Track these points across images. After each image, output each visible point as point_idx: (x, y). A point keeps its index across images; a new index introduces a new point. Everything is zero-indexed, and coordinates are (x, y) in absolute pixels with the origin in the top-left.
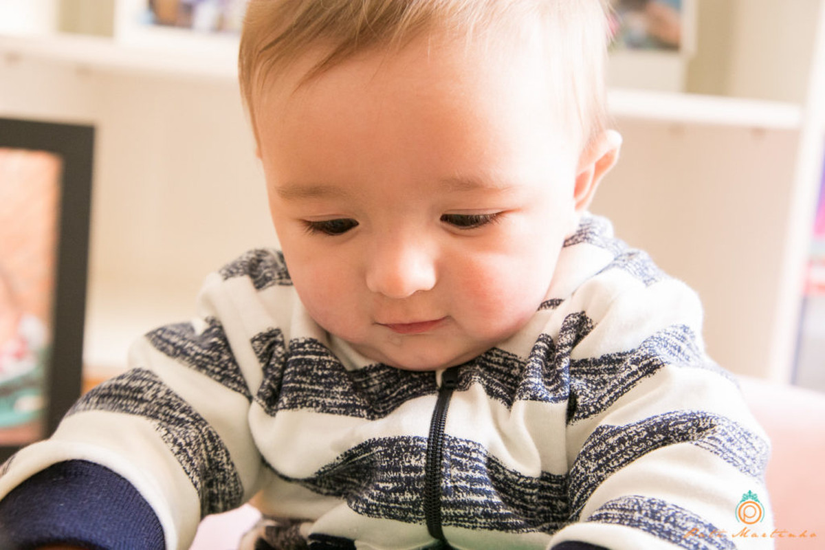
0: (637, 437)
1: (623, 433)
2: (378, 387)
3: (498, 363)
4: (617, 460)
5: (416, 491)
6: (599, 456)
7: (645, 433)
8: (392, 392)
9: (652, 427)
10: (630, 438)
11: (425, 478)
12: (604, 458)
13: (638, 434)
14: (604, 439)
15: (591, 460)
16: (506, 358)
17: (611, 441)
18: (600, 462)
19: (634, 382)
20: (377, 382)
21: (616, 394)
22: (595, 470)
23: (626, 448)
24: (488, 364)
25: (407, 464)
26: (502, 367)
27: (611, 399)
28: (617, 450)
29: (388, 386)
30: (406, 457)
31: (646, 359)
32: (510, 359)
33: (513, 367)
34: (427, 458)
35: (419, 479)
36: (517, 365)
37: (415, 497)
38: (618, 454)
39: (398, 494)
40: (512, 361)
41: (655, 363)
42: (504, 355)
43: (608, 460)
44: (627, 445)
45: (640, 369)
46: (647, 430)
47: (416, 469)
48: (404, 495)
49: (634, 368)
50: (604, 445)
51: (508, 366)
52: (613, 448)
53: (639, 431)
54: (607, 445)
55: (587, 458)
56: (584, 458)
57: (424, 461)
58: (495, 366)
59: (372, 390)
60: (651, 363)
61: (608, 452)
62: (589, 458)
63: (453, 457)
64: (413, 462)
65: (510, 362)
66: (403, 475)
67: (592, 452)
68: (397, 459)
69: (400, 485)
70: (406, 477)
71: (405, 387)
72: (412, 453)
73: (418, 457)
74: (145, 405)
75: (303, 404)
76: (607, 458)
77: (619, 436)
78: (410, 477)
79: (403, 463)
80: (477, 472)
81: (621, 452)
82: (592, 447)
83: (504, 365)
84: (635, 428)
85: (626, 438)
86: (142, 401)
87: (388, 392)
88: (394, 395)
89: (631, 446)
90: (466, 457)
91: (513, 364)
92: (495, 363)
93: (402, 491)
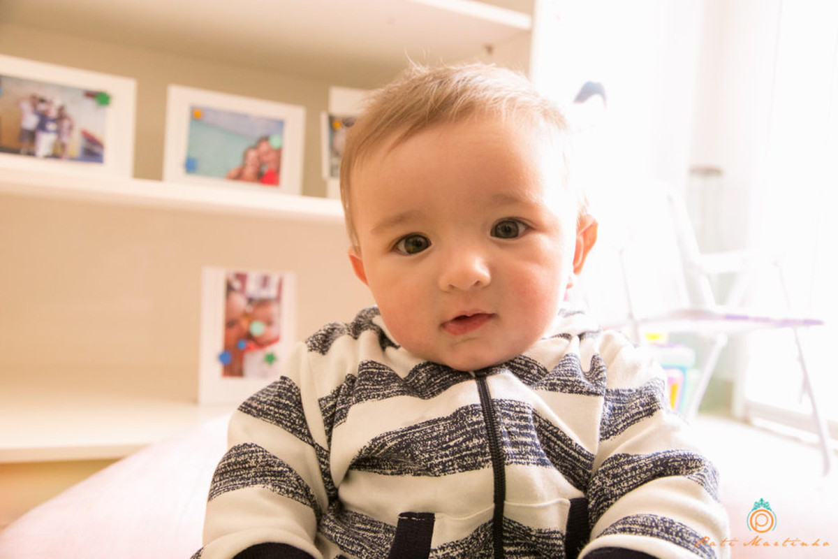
0: (645, 468)
1: (636, 463)
2: (425, 379)
4: (627, 482)
5: (481, 436)
6: (615, 476)
7: (652, 465)
8: (435, 380)
10: (641, 468)
11: (486, 427)
12: (618, 479)
13: (646, 465)
14: (620, 465)
15: (608, 478)
16: (526, 362)
17: (626, 467)
18: (615, 480)
19: (638, 419)
20: (424, 375)
21: (628, 424)
22: (610, 486)
23: (636, 474)
24: (511, 363)
25: (470, 422)
26: (523, 367)
27: (624, 426)
28: (629, 475)
29: (433, 376)
31: (648, 405)
33: (533, 368)
35: (482, 428)
36: (536, 367)
37: (481, 441)
38: (630, 477)
39: (467, 443)
41: (654, 408)
42: (526, 359)
43: (621, 481)
44: (637, 472)
45: (644, 411)
46: (653, 463)
47: (478, 423)
50: (621, 469)
51: (528, 367)
52: (626, 473)
54: (623, 470)
56: (602, 475)
58: (518, 366)
59: (422, 382)
60: (651, 408)
61: (622, 475)
62: (607, 476)
63: (503, 411)
66: (468, 429)
67: (610, 472)
69: (468, 436)
70: (472, 430)
74: (253, 470)
75: (368, 397)
76: (620, 479)
77: (632, 465)
78: (475, 429)
79: (466, 422)
80: (522, 421)
81: (632, 476)
82: (610, 469)
83: (525, 365)
85: (638, 467)
86: (250, 468)
87: (433, 380)
88: (438, 381)
89: (640, 473)
90: (512, 411)
91: (533, 366)
92: (518, 363)
93: (470, 439)
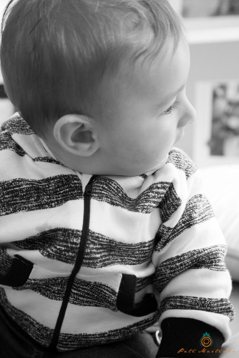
0: (187, 264)
1: (182, 262)
3: (114, 187)
4: (179, 272)
5: (74, 252)
6: (171, 269)
7: (191, 263)
9: (193, 260)
10: (185, 264)
12: (174, 270)
13: (188, 263)
14: (174, 263)
15: (168, 269)
17: (178, 264)
18: (172, 271)
19: (182, 230)
22: (169, 273)
23: (183, 268)
25: (72, 241)
28: (179, 268)
30: (72, 238)
31: (188, 221)
32: (119, 189)
34: (81, 240)
35: (76, 248)
37: (73, 255)
38: (180, 270)
39: (66, 252)
40: (120, 190)
41: (191, 223)
43: (175, 271)
44: (183, 267)
45: (185, 225)
46: (191, 261)
47: (76, 244)
48: (69, 253)
49: (183, 225)
50: (174, 265)
52: (178, 267)
53: (188, 261)
54: (176, 265)
55: (166, 268)
56: (165, 267)
57: (79, 241)
60: (189, 223)
61: (175, 268)
62: (167, 268)
63: (92, 240)
64: (75, 241)
65: (119, 190)
66: (69, 245)
67: (169, 266)
68: (67, 238)
70: (71, 247)
71: (68, 190)
72: (75, 237)
73: (77, 239)
76: (175, 270)
77: (181, 263)
78: (73, 247)
79: (70, 240)
81: (181, 269)
82: (169, 265)
84: (187, 260)
85: (183, 264)
89: (185, 267)
93: (68, 252)
